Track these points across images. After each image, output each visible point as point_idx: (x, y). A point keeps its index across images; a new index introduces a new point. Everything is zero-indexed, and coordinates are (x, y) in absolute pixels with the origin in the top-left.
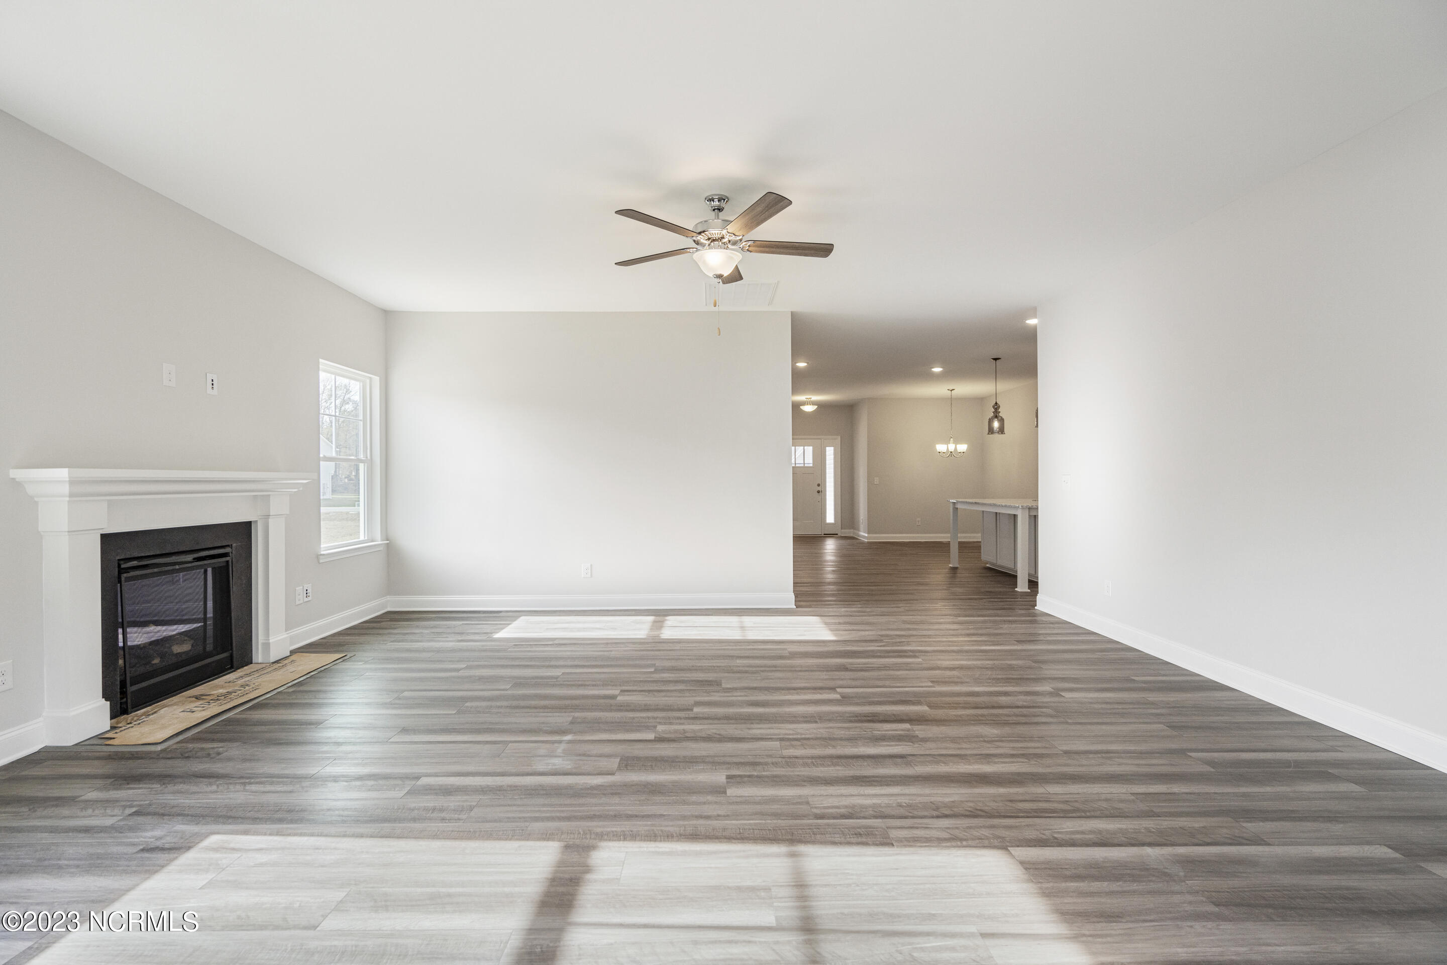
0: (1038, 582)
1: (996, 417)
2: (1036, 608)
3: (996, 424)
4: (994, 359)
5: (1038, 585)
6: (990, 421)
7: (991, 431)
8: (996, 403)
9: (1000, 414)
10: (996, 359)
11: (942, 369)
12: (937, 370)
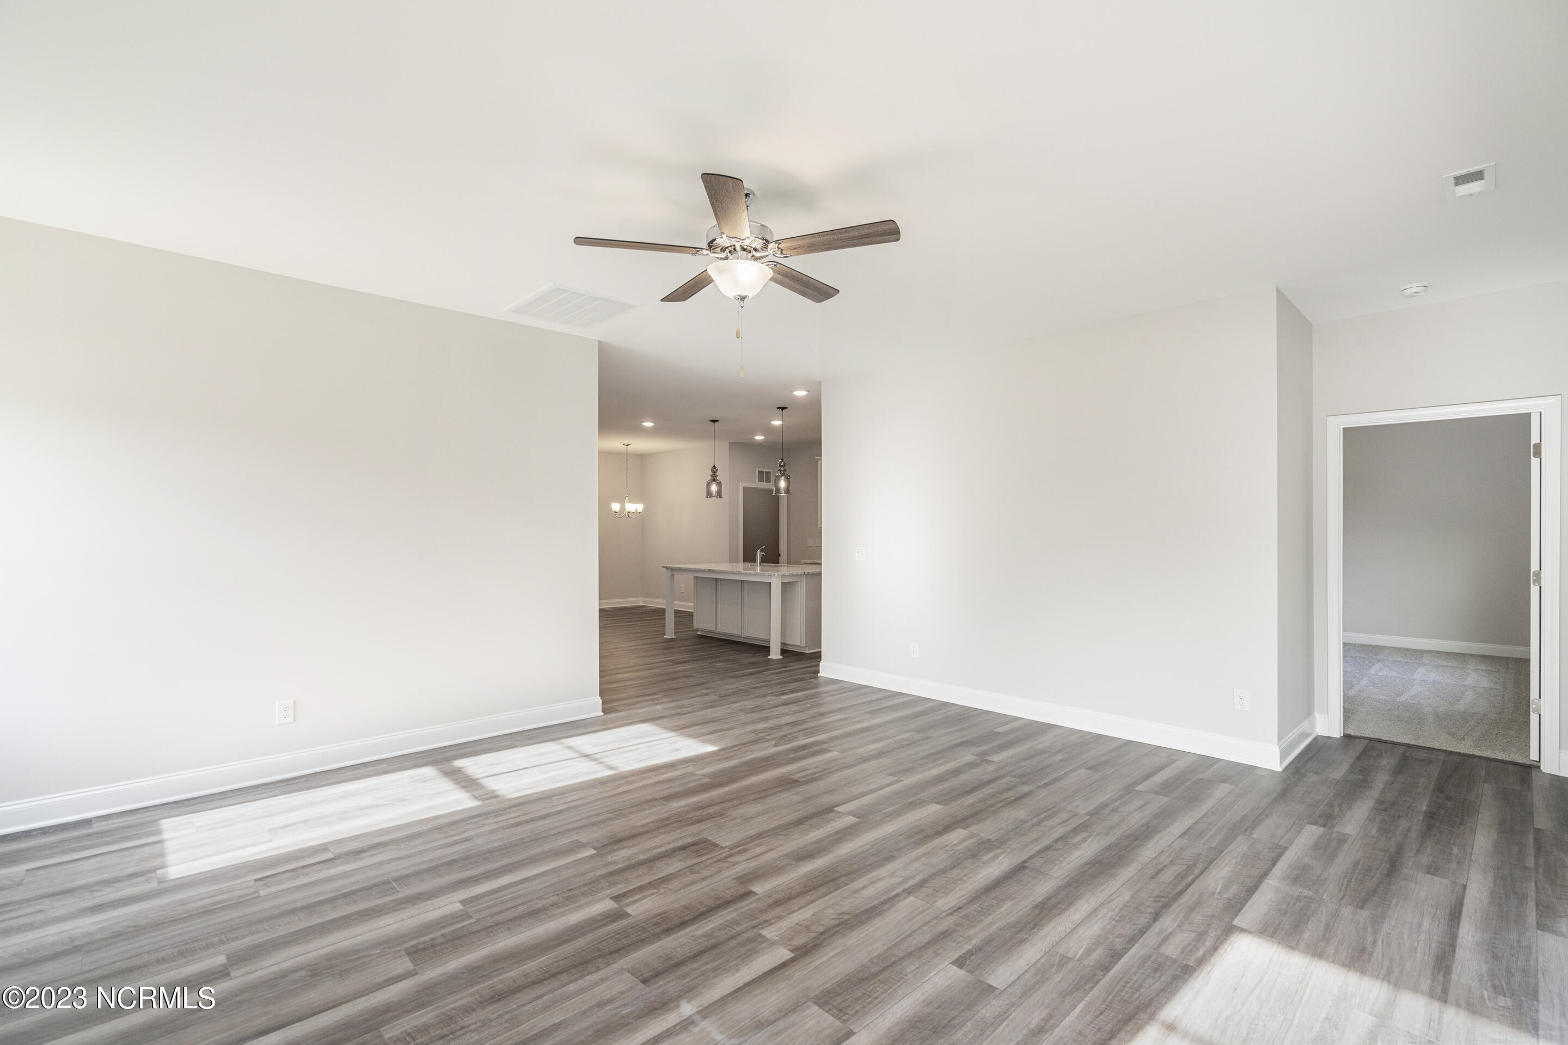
0: (769, 647)
1: (714, 480)
2: (819, 675)
3: (714, 488)
4: (711, 421)
5: (769, 651)
6: (709, 485)
7: (709, 494)
8: (714, 466)
9: (718, 478)
10: (714, 421)
11: (653, 424)
12: (648, 424)
